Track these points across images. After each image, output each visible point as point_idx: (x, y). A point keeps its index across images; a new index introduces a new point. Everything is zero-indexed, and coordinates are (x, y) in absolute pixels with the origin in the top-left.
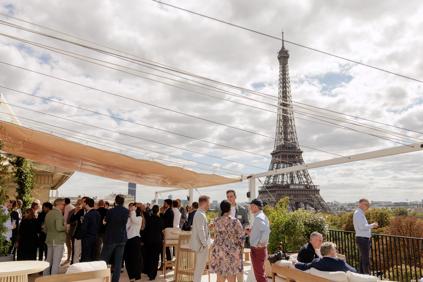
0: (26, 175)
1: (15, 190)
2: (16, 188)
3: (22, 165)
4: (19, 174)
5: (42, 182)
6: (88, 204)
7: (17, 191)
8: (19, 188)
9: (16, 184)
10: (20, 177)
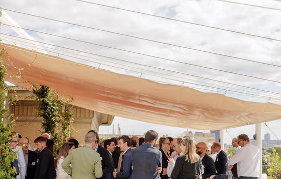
0: (52, 108)
1: (41, 125)
2: (42, 123)
3: (46, 95)
4: (45, 105)
5: (82, 116)
6: (126, 143)
7: (43, 126)
8: (45, 123)
9: (42, 118)
10: (46, 109)
